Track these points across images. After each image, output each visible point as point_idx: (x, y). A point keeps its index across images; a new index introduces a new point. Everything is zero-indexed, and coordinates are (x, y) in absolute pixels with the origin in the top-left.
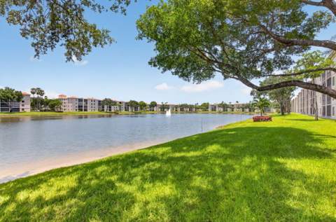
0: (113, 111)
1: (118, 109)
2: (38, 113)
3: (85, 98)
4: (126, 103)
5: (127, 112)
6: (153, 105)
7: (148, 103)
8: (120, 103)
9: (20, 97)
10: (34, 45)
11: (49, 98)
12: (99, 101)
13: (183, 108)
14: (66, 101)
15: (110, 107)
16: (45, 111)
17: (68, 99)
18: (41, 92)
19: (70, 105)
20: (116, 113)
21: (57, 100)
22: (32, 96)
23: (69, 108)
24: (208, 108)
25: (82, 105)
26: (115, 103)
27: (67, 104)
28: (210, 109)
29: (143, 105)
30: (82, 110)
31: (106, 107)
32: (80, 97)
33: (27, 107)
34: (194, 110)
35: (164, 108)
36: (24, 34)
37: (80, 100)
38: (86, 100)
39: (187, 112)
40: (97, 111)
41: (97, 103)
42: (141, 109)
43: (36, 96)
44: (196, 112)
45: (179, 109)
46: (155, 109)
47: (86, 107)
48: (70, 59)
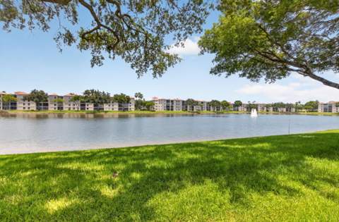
0: (195, 110)
1: (200, 108)
2: (139, 112)
3: (172, 99)
4: (208, 103)
5: (208, 112)
6: (238, 104)
7: (232, 102)
8: (202, 103)
9: (128, 100)
10: (137, 72)
11: (146, 100)
12: (183, 102)
13: (276, 107)
14: (158, 102)
15: (193, 107)
16: (144, 110)
17: (159, 100)
18: (141, 96)
19: (160, 105)
20: (198, 113)
21: (151, 101)
22: (136, 99)
23: (160, 108)
24: (317, 107)
25: (169, 105)
26: (196, 103)
27: (158, 105)
28: (320, 110)
29: (225, 105)
30: (169, 109)
31: (188, 107)
32: (168, 99)
33: (132, 107)
34: (294, 110)
35: (250, 107)
36: (132, 67)
37: (168, 101)
38: (172, 101)
39: (282, 112)
40: (181, 110)
41: (181, 103)
42: (224, 109)
43: (138, 98)
44: (296, 113)
45: (271, 109)
46: (240, 108)
47: (172, 107)
48: (155, 77)
